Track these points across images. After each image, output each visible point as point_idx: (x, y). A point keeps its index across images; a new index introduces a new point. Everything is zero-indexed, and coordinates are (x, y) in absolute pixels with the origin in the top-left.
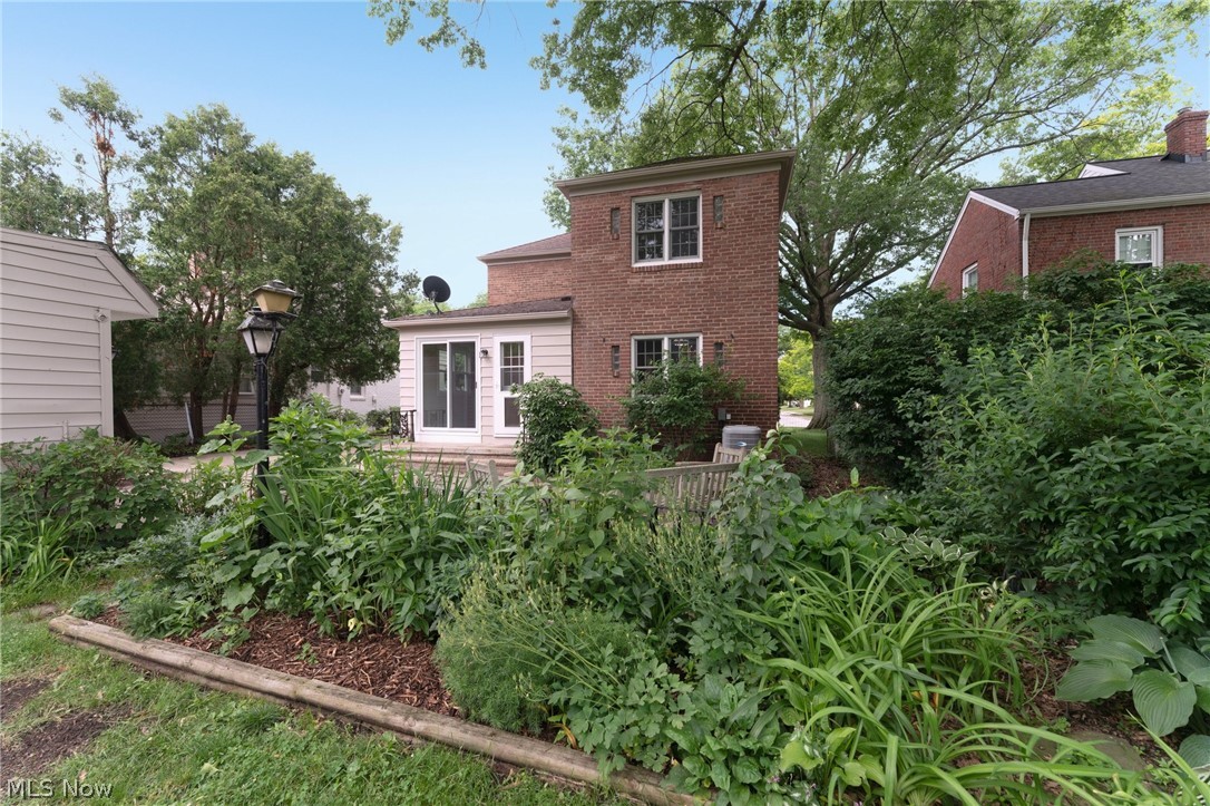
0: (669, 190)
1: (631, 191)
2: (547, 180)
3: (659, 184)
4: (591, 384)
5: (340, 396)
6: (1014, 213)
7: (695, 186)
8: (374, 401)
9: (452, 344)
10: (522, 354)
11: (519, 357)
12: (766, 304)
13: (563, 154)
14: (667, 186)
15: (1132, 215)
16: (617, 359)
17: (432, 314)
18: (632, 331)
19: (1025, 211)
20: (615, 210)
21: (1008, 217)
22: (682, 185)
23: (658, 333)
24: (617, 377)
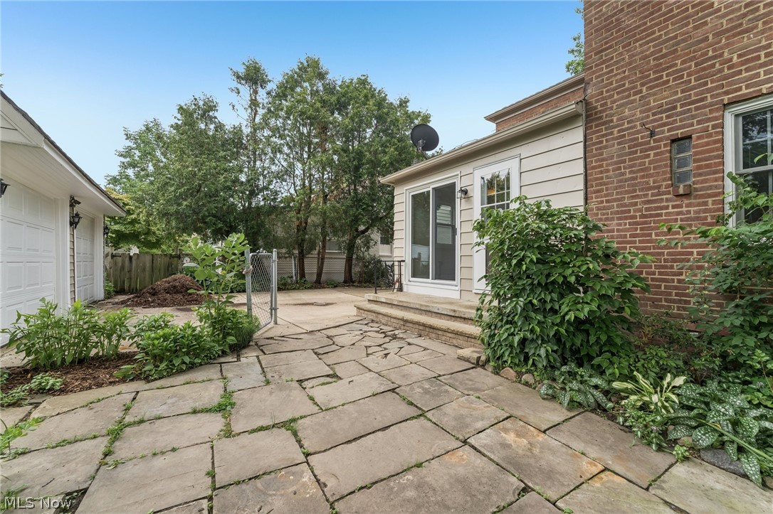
4: (623, 214)
9: (434, 190)
10: (508, 188)
11: (505, 191)
18: (726, 99)
24: (687, 195)
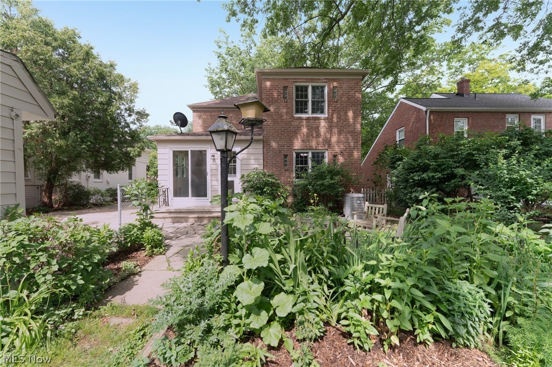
0: (312, 80)
1: (294, 79)
2: (206, 70)
3: (307, 78)
5: (87, 180)
6: (424, 109)
7: (324, 81)
8: (108, 183)
9: (191, 151)
12: (356, 138)
13: (219, 57)
14: (311, 79)
15: (459, 113)
16: (286, 161)
17: (178, 134)
18: (294, 148)
19: (428, 108)
20: (285, 88)
21: (420, 110)
22: (319, 79)
23: (307, 149)
24: (287, 170)
